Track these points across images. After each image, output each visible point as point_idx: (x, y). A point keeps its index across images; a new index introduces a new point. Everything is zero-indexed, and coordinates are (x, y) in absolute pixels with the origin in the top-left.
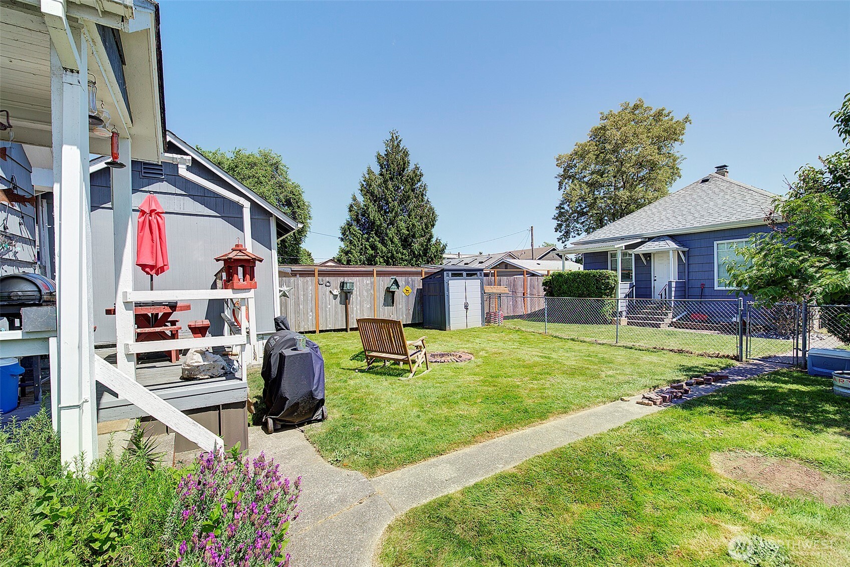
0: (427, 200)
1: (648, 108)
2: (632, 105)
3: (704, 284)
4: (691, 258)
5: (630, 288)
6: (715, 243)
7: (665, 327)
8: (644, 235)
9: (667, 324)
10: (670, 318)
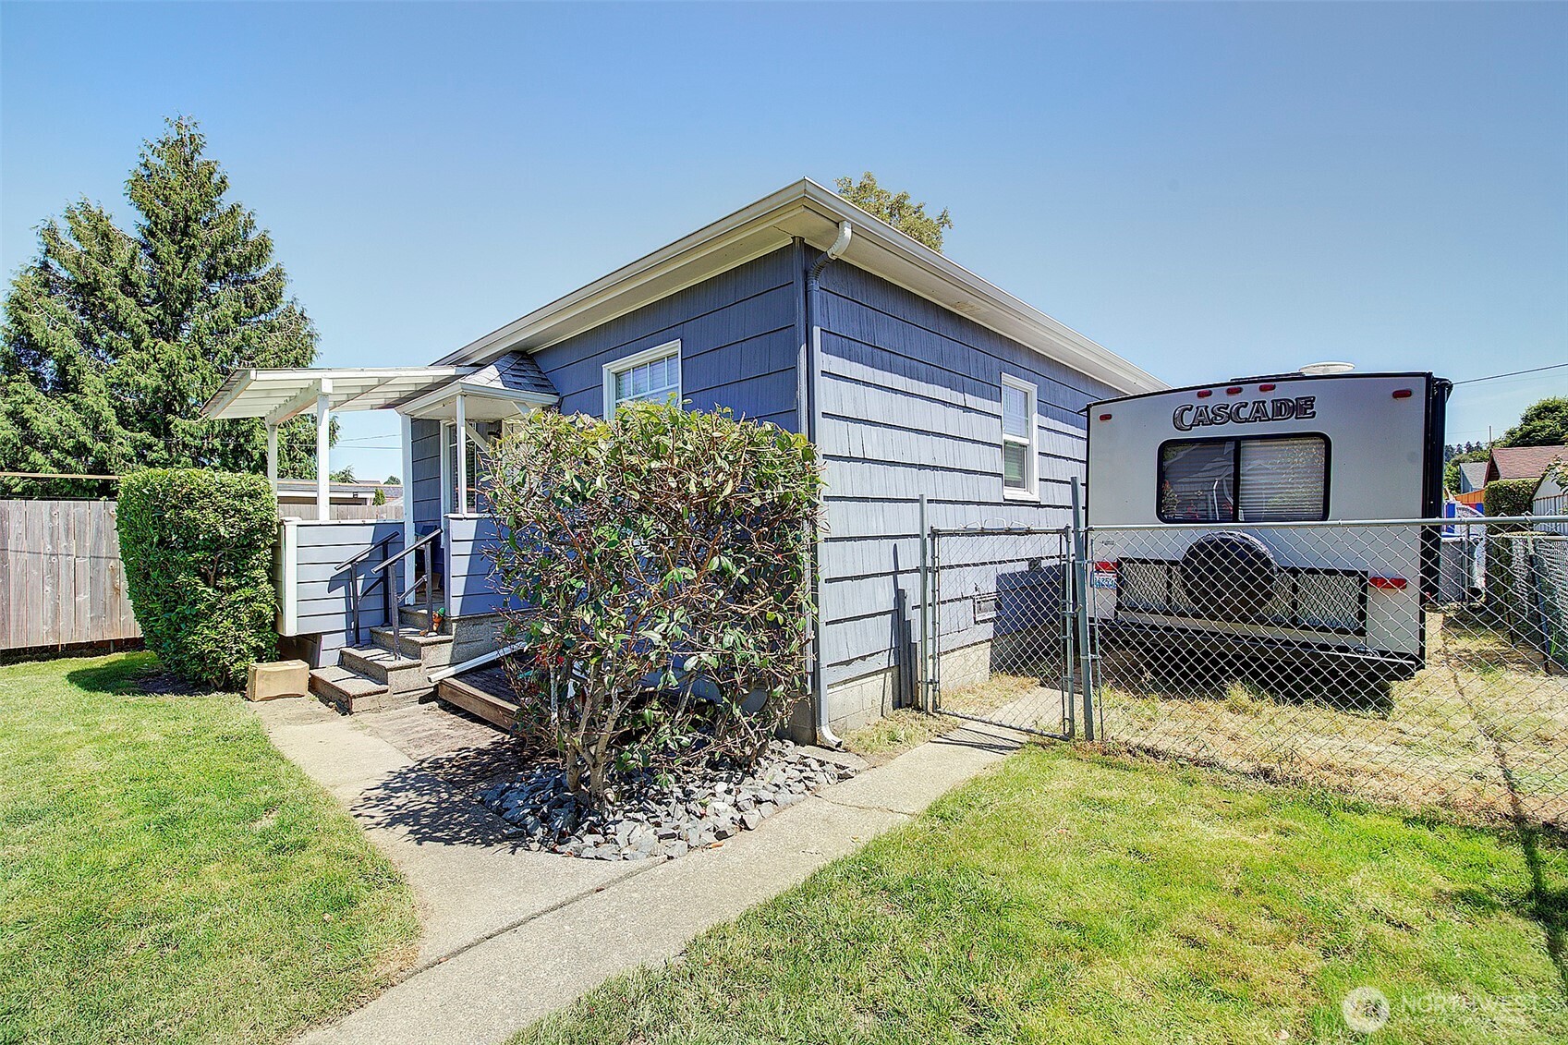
0: (304, 312)
5: (372, 544)
6: (609, 369)
7: (395, 706)
8: (466, 352)
9: (416, 692)
10: (439, 663)
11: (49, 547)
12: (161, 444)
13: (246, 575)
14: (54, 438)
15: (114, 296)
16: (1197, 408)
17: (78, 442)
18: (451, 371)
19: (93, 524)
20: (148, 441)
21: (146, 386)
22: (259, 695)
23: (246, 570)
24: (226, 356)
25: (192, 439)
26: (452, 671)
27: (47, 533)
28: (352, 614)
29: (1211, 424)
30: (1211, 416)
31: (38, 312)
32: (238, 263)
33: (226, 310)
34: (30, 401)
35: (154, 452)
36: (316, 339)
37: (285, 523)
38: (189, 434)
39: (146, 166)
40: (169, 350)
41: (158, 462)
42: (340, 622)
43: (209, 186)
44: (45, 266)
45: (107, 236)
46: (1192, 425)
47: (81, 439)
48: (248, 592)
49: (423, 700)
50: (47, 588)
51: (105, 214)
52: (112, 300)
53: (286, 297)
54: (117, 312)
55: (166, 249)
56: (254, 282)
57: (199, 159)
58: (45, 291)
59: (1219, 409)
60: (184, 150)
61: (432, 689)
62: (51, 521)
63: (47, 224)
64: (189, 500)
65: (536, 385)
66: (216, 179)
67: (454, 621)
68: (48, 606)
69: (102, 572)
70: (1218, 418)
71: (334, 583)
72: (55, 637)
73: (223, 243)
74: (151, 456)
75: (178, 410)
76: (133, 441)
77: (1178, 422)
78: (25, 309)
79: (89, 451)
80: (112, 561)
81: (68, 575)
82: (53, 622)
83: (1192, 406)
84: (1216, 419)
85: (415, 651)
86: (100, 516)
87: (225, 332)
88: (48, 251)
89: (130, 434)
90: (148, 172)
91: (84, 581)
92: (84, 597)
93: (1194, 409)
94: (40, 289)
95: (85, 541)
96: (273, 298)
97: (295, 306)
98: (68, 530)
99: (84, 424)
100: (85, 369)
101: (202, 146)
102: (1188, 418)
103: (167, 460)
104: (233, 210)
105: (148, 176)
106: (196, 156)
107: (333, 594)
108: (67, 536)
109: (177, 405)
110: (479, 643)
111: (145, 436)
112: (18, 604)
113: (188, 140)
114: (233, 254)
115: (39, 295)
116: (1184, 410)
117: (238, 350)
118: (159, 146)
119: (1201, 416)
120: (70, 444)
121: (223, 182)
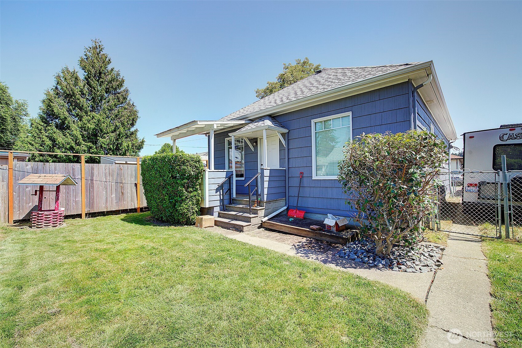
0: (133, 104)
1: (311, 64)
2: (302, 62)
3: (303, 173)
4: (291, 141)
5: (226, 178)
6: (313, 121)
7: (253, 229)
8: (248, 116)
9: (257, 225)
10: (261, 216)
11: (104, 179)
12: (95, 147)
13: (195, 188)
14: (63, 144)
15: (79, 98)
16: (509, 134)
17: (71, 146)
18: (243, 122)
19: (116, 171)
20: (91, 146)
21: (91, 128)
22: (203, 226)
23: (195, 186)
24: (113, 118)
25: (104, 145)
26: (267, 218)
27: (104, 174)
28: (222, 201)
29: (515, 139)
30: (515, 136)
31: (55, 103)
32: (115, 87)
33: (112, 103)
34: (55, 133)
35: (92, 149)
36: (137, 112)
37: (206, 171)
38: (103, 143)
39: (86, 55)
40: (97, 116)
41: (94, 153)
42: (218, 203)
43: (106, 62)
44: (57, 88)
45: (77, 78)
46: (507, 140)
47: (72, 145)
48: (195, 193)
49: (259, 228)
50: (104, 193)
51: (76, 71)
52: (79, 99)
53: (128, 99)
54: (80, 103)
55: (94, 83)
56: (119, 93)
57: (102, 53)
58: (57, 96)
59: (518, 134)
60: (97, 50)
61: (260, 224)
62: (105, 171)
63: (57, 74)
64: (184, 163)
65: (281, 126)
66: (107, 60)
67: (265, 202)
68: (104, 198)
69: (119, 188)
70: (518, 137)
71: (217, 190)
72: (106, 209)
73: (111, 81)
74: (92, 151)
75: (99, 136)
76: (87, 146)
77: (501, 138)
78: (52, 102)
79: (74, 149)
80: (121, 184)
81: (110, 188)
82: (106, 203)
83: (507, 134)
84: (517, 137)
85: (255, 212)
86: (118, 169)
87: (112, 110)
88: (58, 83)
89: (85, 143)
90: (86, 57)
91: (114, 190)
92: (114, 195)
93: (508, 135)
94: (55, 96)
95: (114, 177)
96: (125, 98)
97: (130, 102)
98: (109, 173)
99: (73, 140)
100: (70, 122)
101: (103, 49)
102: (506, 137)
103: (96, 152)
104: (112, 70)
105: (86, 59)
106: (101, 52)
107: (216, 194)
108: (109, 176)
109: (99, 134)
110: (270, 210)
111: (90, 144)
112: (97, 198)
113: (98, 47)
114: (115, 84)
115: (55, 97)
116: (504, 135)
117: (116, 116)
118: (89, 49)
119: (511, 136)
120: (68, 146)
121: (109, 60)
